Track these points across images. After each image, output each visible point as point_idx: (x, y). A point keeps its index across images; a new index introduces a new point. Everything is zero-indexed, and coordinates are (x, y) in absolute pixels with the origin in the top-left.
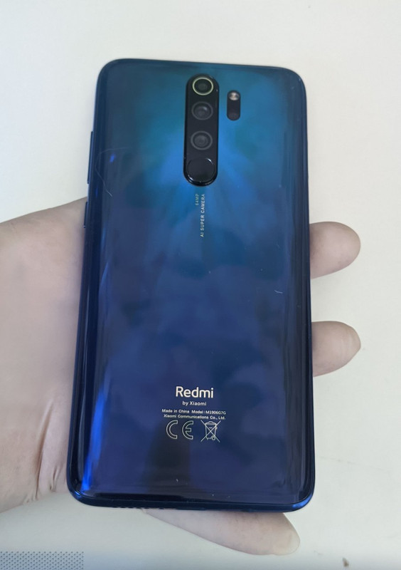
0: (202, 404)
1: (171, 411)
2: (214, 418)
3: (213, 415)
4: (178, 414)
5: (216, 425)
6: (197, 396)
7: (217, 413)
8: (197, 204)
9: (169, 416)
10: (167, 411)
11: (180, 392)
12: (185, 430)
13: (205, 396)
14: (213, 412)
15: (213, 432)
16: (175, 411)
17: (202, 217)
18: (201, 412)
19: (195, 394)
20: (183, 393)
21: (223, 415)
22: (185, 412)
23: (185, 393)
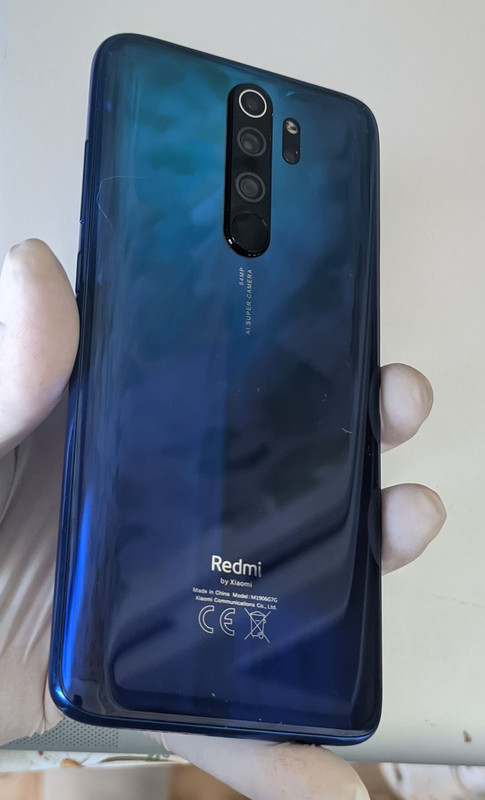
0: (247, 584)
1: (206, 592)
2: (262, 606)
3: (262, 602)
4: (214, 596)
5: (265, 617)
6: (240, 573)
7: (265, 599)
8: (242, 284)
9: (202, 599)
10: (200, 591)
11: (218, 564)
12: (224, 621)
13: (250, 574)
14: (261, 598)
15: (261, 626)
16: (211, 592)
17: (249, 303)
18: (245, 597)
19: (237, 568)
20: (221, 565)
21: (273, 603)
22: (223, 594)
23: (224, 566)
